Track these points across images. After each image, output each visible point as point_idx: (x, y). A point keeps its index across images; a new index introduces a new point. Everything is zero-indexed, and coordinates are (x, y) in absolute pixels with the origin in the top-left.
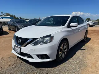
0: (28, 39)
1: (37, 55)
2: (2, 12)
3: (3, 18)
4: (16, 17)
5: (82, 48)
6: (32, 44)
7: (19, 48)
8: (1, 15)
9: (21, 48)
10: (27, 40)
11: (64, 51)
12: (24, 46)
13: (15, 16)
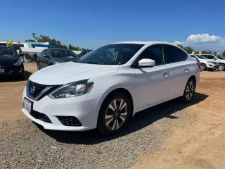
0: (45, 86)
1: (58, 117)
2: (34, 34)
3: (34, 46)
4: (62, 44)
5: (173, 115)
6: (50, 95)
7: (30, 101)
8: (33, 39)
9: (32, 103)
10: (44, 88)
11: (119, 115)
12: (38, 100)
13: (59, 42)
